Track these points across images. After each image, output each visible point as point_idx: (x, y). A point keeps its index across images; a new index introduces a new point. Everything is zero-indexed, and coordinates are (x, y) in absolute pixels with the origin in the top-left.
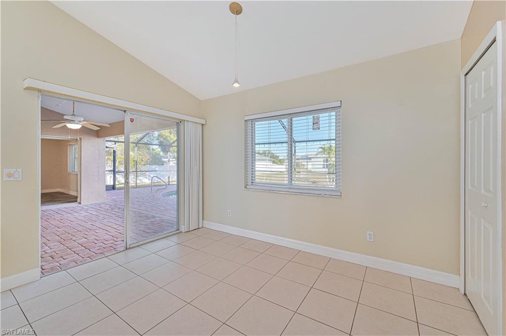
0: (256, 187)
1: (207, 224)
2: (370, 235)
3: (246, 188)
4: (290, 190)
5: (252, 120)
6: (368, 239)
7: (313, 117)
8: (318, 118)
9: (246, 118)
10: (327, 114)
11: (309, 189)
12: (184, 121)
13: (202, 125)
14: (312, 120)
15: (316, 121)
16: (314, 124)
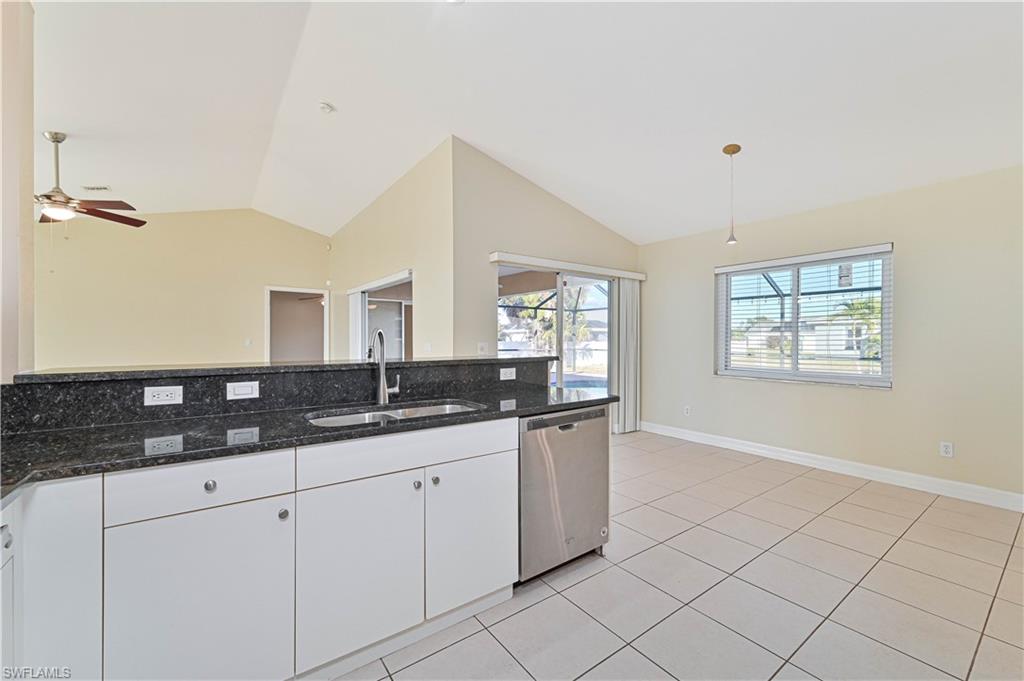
0: (734, 373)
1: (645, 426)
2: (946, 447)
3: (716, 373)
4: (796, 378)
5: (727, 274)
6: (943, 454)
7: (840, 267)
8: (849, 269)
9: (717, 271)
10: (866, 263)
11: (832, 377)
12: (619, 278)
13: (641, 281)
14: (837, 273)
15: (845, 273)
16: (840, 278)
